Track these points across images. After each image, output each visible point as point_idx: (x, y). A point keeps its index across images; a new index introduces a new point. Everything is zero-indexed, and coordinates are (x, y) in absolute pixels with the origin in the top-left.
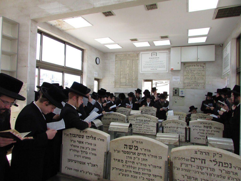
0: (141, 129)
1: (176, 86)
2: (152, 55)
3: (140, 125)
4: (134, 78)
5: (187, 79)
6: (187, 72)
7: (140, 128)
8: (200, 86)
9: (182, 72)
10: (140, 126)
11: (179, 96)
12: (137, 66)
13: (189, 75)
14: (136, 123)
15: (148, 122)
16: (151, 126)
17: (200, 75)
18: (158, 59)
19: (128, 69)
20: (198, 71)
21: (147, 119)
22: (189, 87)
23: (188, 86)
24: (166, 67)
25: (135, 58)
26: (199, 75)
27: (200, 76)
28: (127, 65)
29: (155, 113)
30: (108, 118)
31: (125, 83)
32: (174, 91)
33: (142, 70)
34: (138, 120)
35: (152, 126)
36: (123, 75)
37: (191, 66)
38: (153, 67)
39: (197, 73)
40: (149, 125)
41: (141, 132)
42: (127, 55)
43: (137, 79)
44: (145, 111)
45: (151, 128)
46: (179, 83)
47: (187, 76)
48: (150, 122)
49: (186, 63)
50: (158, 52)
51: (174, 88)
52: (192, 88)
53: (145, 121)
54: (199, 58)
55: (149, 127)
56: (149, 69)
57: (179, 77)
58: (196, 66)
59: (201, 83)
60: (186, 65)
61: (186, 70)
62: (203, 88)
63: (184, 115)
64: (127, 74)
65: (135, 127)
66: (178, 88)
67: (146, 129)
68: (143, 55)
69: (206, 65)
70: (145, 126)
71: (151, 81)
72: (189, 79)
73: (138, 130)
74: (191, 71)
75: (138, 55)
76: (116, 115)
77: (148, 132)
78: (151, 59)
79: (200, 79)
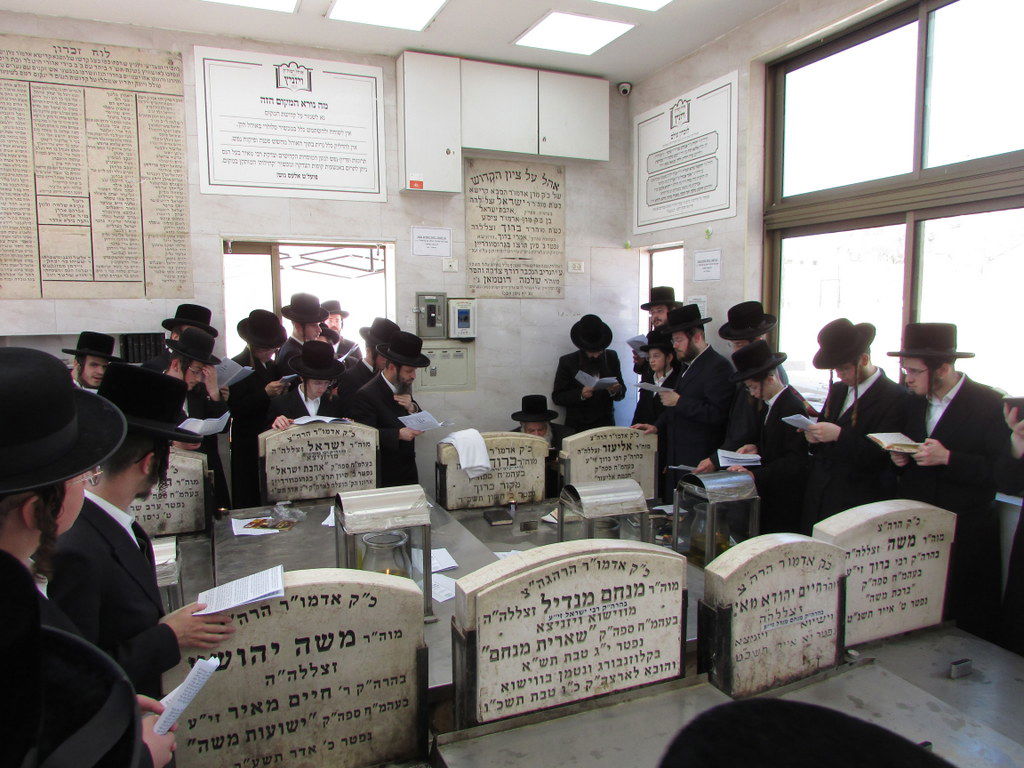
0: (582, 663)
1: (434, 285)
2: (283, 82)
3: (569, 639)
4: (158, 229)
5: (486, 248)
6: (485, 205)
7: (572, 665)
8: (543, 283)
9: (458, 204)
10: (576, 647)
11: (448, 338)
12: (173, 140)
13: (491, 222)
14: (540, 628)
15: (631, 602)
16: (648, 626)
17: (543, 225)
18: (319, 111)
19: (100, 158)
20: (532, 208)
21: (624, 578)
22: (495, 290)
23: (491, 284)
24: (371, 164)
25: (159, 86)
26: (539, 225)
27: (542, 230)
28: (93, 127)
29: (370, 456)
30: (241, 652)
31: (80, 259)
32: (423, 309)
33: (217, 178)
34: (553, 604)
35: (655, 624)
36: (56, 200)
37: (504, 175)
38: (288, 160)
39: (528, 215)
40: (634, 620)
41: (583, 684)
42: (87, 53)
43: (178, 233)
44: (304, 455)
45: (651, 638)
46: (446, 267)
47: (484, 232)
48: (642, 594)
49: (477, 159)
50: (318, 66)
51: (419, 296)
52: (507, 296)
53: (607, 596)
54: (544, 139)
55: (637, 635)
56: (267, 174)
57: (443, 233)
58: (524, 177)
59: (546, 266)
60: (481, 168)
61: (481, 193)
62: (554, 293)
63: (535, 446)
64: (96, 201)
65: (534, 666)
66: (443, 295)
67: (616, 653)
68: (216, 72)
69: (567, 176)
70: (610, 633)
71: (268, 248)
72: (495, 244)
73: (556, 684)
74: (502, 206)
75: (174, 64)
76: (337, 599)
77: (629, 675)
78: (274, 107)
79: (541, 246)
